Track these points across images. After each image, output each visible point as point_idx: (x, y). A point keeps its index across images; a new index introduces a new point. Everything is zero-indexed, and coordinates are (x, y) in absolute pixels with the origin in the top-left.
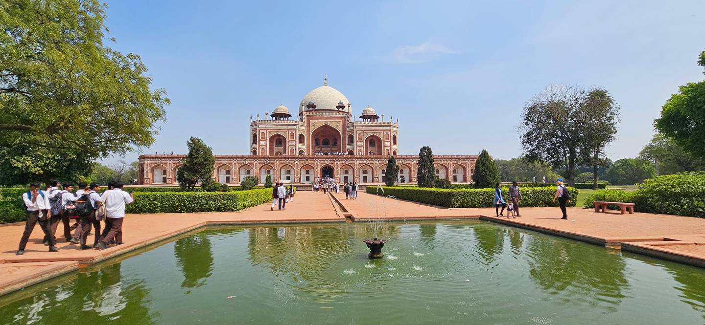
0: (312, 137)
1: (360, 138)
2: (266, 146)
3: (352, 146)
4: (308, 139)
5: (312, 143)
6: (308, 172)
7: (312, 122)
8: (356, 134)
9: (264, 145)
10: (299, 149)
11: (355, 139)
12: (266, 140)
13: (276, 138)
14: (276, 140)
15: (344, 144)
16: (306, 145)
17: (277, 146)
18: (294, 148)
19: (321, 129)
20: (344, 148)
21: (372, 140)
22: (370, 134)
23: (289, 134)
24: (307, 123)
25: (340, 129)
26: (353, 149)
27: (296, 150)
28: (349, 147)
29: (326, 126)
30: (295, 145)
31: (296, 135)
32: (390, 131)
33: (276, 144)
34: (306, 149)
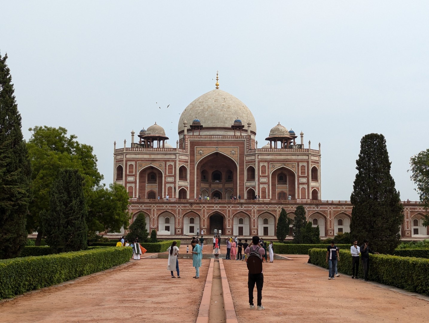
0: (197, 169)
1: (264, 172)
2: (135, 182)
3: (252, 184)
4: (192, 174)
5: (197, 178)
6: (192, 221)
7: (197, 149)
8: (259, 166)
9: (132, 183)
10: (179, 187)
11: (256, 173)
12: (135, 176)
13: (149, 171)
14: (149, 175)
15: (242, 180)
16: (188, 181)
17: (149, 183)
18: (172, 185)
19: (210, 158)
20: (242, 185)
21: (282, 173)
22: (278, 166)
23: (166, 166)
24: (191, 151)
25: (235, 159)
26: (254, 187)
27: (175, 188)
28: (249, 184)
29: (217, 154)
30: (174, 183)
31: (175, 168)
32: (308, 162)
33: (148, 180)
34: (189, 186)
